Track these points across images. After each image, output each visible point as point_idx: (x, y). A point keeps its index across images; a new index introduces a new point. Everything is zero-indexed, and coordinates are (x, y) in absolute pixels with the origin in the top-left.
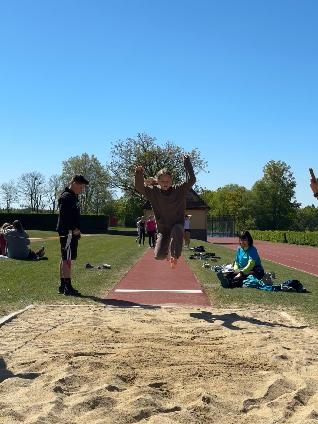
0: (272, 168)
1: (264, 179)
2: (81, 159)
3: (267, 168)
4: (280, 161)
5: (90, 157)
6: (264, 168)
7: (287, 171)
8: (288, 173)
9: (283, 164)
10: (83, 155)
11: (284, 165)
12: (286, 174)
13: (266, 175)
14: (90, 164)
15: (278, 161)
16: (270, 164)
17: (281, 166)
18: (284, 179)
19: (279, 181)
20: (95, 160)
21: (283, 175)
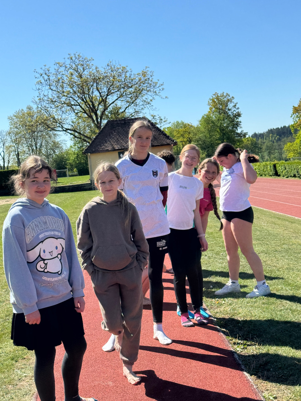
0: (215, 100)
1: (209, 112)
2: (26, 112)
4: (224, 93)
5: (34, 109)
6: (209, 102)
7: (231, 102)
8: (232, 103)
9: (226, 96)
11: (228, 96)
12: (230, 105)
13: (211, 109)
15: (222, 92)
16: (214, 96)
18: (229, 110)
19: (225, 113)
21: (227, 106)
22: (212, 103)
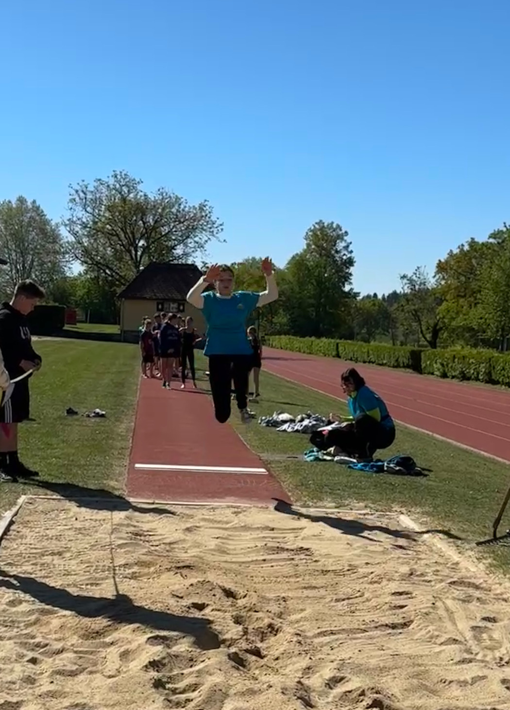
0: (319, 233)
1: (305, 251)
2: (14, 206)
3: (311, 233)
4: (332, 223)
5: (29, 204)
6: (307, 233)
7: (342, 239)
8: (343, 242)
9: (336, 228)
10: (18, 200)
11: (338, 230)
12: (341, 245)
13: (308, 245)
14: (29, 215)
15: (330, 222)
16: (317, 226)
17: (334, 231)
18: (337, 252)
19: (329, 256)
20: (36, 209)
21: (335, 245)
22: (312, 236)
